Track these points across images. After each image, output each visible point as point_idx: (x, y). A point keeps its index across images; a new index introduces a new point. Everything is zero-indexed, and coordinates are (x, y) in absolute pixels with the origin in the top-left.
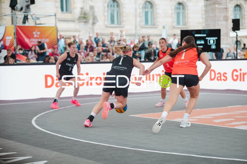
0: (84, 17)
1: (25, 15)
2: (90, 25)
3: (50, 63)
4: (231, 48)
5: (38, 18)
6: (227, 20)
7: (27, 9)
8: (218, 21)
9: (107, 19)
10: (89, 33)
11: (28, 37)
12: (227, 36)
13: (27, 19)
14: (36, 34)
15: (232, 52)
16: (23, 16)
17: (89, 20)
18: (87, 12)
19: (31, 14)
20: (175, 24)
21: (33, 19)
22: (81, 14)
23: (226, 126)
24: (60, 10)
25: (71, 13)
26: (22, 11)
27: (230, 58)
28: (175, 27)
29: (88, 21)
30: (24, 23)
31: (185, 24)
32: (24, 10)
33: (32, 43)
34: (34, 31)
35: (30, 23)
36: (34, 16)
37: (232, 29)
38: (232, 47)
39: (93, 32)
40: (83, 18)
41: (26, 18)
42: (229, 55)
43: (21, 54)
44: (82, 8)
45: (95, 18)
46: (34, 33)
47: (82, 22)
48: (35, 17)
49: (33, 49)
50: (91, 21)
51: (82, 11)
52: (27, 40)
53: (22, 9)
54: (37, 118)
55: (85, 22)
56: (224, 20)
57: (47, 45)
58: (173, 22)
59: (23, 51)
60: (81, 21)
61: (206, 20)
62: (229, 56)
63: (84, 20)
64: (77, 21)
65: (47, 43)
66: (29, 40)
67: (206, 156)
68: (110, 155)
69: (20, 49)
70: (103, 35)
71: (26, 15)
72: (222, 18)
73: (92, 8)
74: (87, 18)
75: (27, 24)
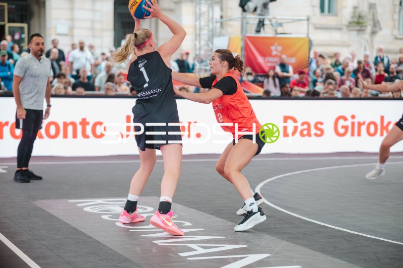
0: (358, 23)
1: (260, 19)
2: (367, 35)
3: (293, 97)
5: (281, 25)
7: (264, 10)
9: (397, 25)
10: (365, 50)
11: (264, 55)
13: (263, 25)
14: (275, 50)
16: (256, 22)
17: (366, 26)
18: (363, 14)
19: (270, 17)
21: (272, 25)
22: (353, 17)
24: (318, 10)
25: (336, 15)
26: (255, 13)
29: (364, 28)
30: (258, 31)
32: (258, 11)
33: (269, 64)
34: (273, 45)
35: (267, 32)
36: (274, 21)
39: (372, 47)
40: (355, 24)
41: (261, 24)
43: (250, 81)
44: (355, 8)
45: (376, 24)
46: (273, 48)
47: (354, 30)
48: (277, 22)
49: (271, 73)
50: (369, 29)
51: (354, 13)
52: (260, 59)
53: (255, 9)
54: (265, 185)
55: (358, 31)
57: (293, 68)
59: (254, 77)
60: (352, 28)
63: (358, 28)
64: (345, 29)
65: (292, 65)
66: (265, 59)
68: (375, 254)
69: (249, 74)
70: (389, 52)
71: (262, 20)
73: (372, 6)
74: (362, 23)
75: (262, 34)
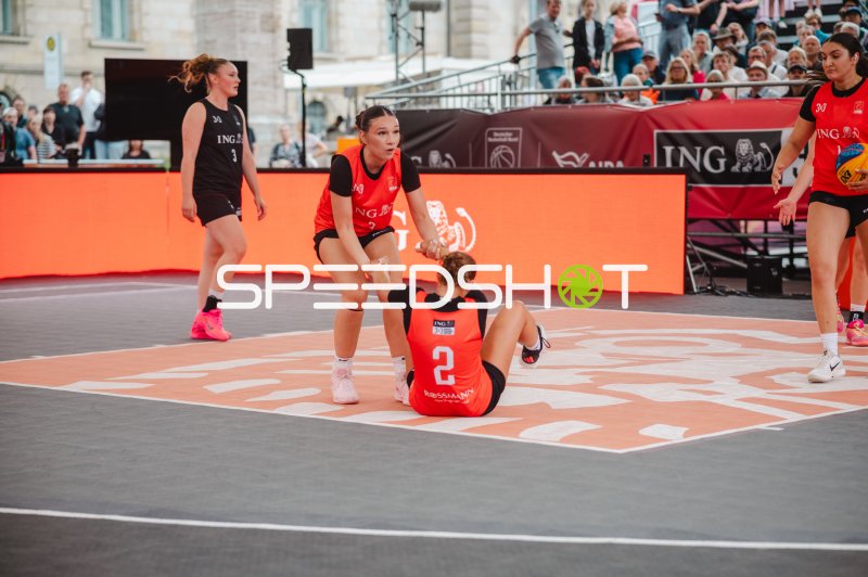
4: (287, 128)
6: (273, 31)
8: (243, 31)
12: (276, 87)
15: (291, 141)
20: (94, 33)
23: (248, 404)
27: (283, 164)
28: (94, 43)
31: (130, 35)
37: (286, 63)
38: (291, 125)
42: (281, 153)
56: (264, 30)
58: (86, 25)
61: (202, 26)
62: (282, 158)
67: (162, 518)
72: (257, 22)
